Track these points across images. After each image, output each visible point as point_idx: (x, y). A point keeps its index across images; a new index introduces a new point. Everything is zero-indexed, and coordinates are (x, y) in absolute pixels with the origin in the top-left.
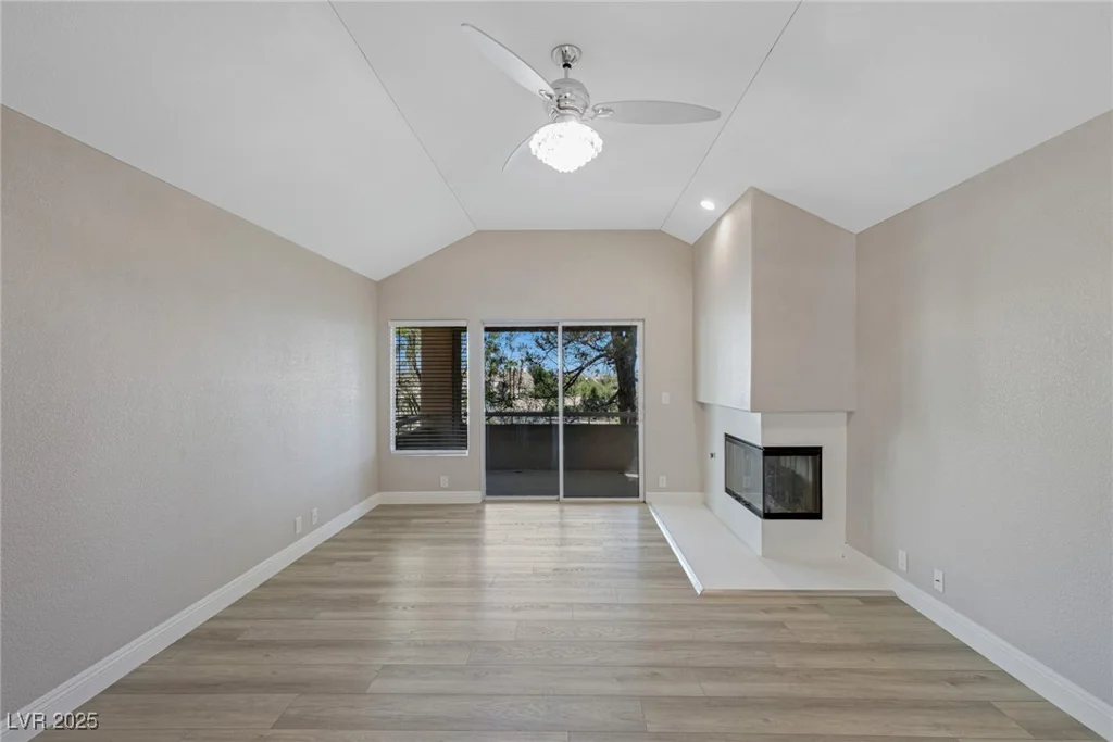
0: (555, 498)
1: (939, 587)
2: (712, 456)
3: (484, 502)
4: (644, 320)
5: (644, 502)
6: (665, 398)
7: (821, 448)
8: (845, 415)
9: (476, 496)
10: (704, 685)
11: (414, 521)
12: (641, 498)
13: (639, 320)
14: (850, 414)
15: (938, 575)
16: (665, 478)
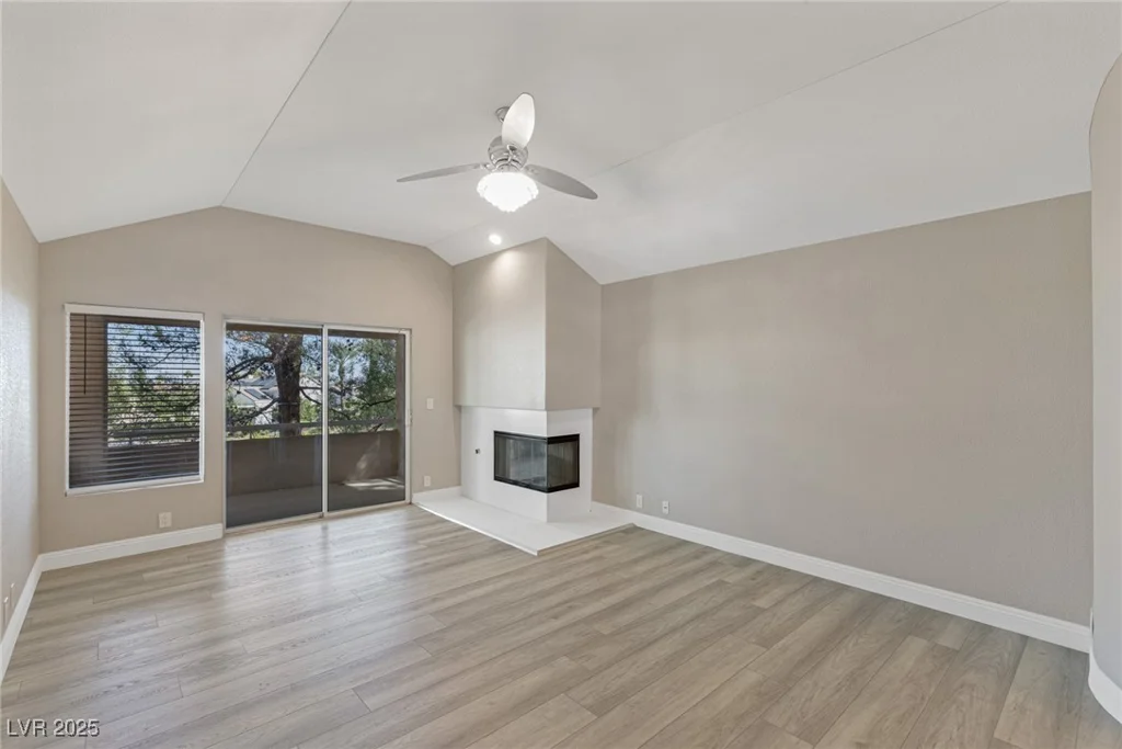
0: (317, 515)
1: (666, 511)
2: (477, 452)
3: (226, 536)
4: (411, 330)
5: (410, 503)
6: (430, 404)
7: (578, 436)
8: (590, 411)
9: (216, 530)
10: (603, 600)
11: (147, 576)
12: (407, 500)
13: (406, 329)
14: (595, 410)
15: (665, 504)
16: (429, 477)
